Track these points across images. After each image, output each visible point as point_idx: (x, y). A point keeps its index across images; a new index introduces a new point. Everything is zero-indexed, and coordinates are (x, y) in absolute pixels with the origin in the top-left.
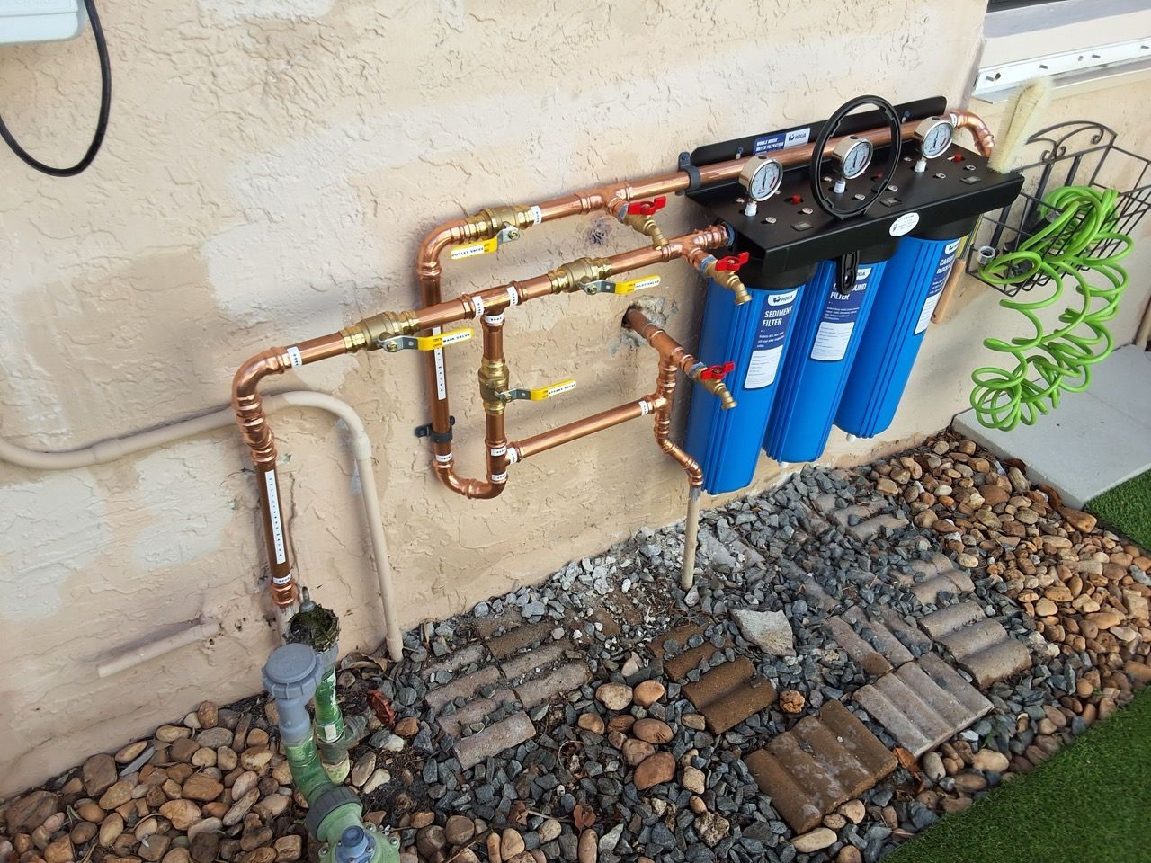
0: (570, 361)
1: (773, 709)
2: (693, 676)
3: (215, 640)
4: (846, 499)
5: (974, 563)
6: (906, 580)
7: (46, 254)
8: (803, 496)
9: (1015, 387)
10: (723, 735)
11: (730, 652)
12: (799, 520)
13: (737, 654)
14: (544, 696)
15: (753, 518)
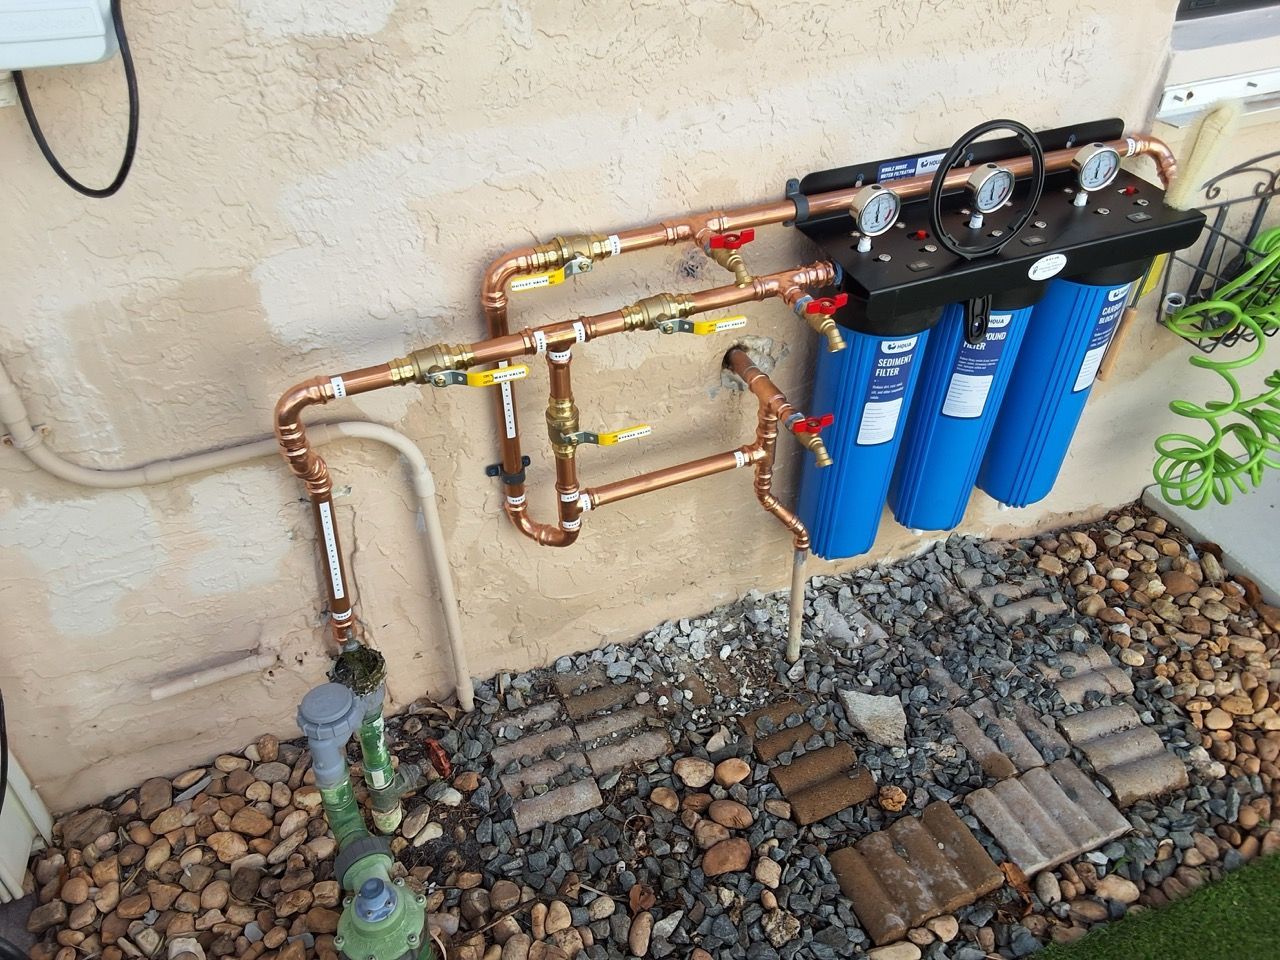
0: (661, 404)
1: (871, 804)
2: (785, 759)
3: (274, 672)
4: (995, 576)
5: (1139, 661)
6: (1051, 674)
7: (94, 272)
8: (944, 568)
9: (1207, 458)
10: (809, 827)
11: (830, 736)
12: (936, 596)
13: (838, 740)
14: (617, 764)
15: (881, 589)
